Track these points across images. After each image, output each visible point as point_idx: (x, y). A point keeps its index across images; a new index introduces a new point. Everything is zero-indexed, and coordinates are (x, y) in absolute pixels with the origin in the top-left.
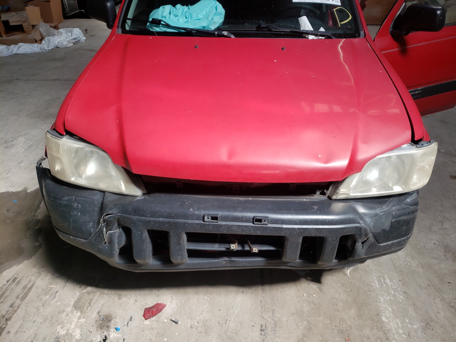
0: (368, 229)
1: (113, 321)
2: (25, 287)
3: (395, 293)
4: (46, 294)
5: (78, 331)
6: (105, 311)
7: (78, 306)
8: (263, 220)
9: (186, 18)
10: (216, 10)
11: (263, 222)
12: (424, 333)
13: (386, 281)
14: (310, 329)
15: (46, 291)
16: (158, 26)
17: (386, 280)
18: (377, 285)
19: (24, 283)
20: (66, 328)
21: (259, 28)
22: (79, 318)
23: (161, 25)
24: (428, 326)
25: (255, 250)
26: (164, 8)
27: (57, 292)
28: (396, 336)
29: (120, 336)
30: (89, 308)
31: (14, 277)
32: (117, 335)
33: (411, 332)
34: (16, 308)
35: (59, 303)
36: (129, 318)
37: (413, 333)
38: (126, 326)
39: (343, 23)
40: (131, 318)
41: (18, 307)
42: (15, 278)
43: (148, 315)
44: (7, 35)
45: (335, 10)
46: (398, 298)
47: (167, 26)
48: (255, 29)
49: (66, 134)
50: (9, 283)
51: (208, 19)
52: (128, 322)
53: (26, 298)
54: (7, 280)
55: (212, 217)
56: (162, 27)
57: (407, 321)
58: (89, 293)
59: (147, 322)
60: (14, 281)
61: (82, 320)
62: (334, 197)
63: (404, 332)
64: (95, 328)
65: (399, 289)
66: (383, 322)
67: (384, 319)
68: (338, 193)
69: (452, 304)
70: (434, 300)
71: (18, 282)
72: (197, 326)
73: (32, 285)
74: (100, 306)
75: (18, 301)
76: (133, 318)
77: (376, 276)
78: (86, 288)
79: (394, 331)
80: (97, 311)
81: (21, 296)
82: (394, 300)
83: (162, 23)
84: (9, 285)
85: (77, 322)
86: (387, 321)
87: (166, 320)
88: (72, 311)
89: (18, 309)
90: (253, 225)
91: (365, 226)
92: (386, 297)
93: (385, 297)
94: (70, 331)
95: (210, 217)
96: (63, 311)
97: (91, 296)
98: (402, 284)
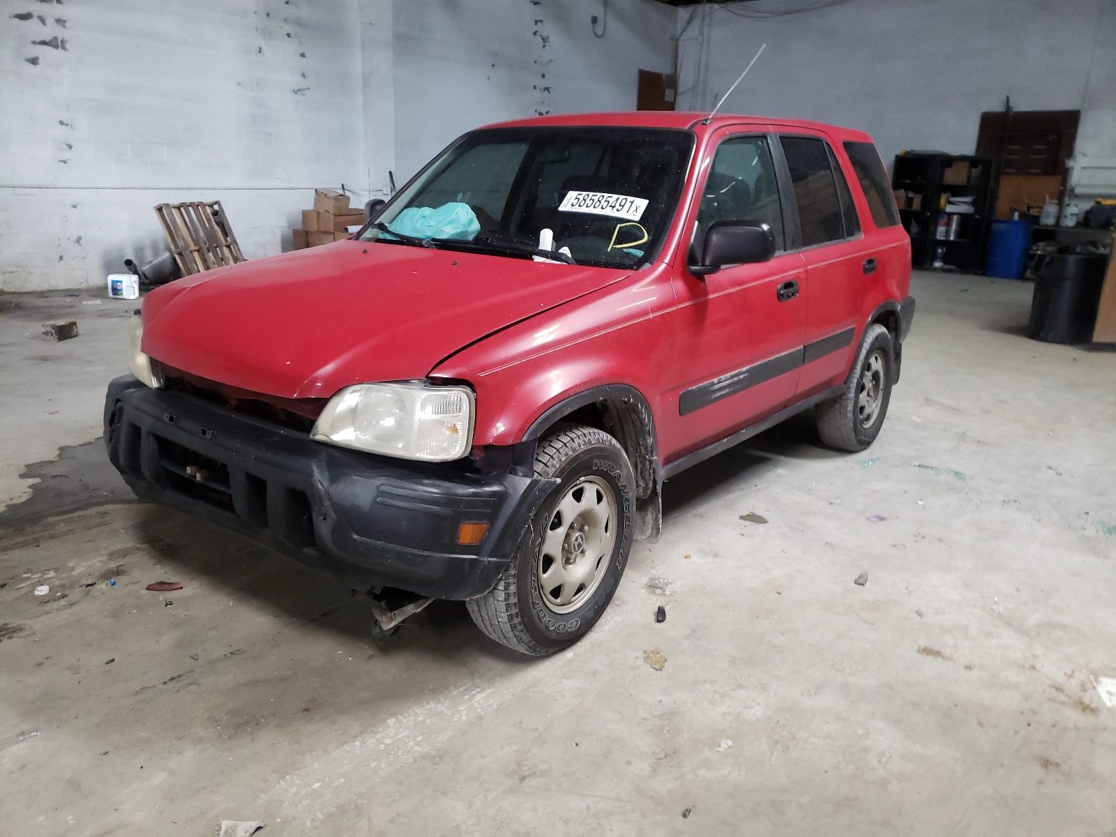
1: (119, 577)
2: (100, 522)
3: (463, 710)
4: (107, 534)
8: (207, 433)
11: (207, 436)
15: (111, 532)
19: (107, 519)
29: (106, 590)
32: (104, 588)
38: (123, 585)
39: (619, 246)
42: (107, 513)
43: (154, 587)
45: (619, 226)
52: (128, 584)
53: (89, 530)
58: (137, 548)
59: (145, 592)
60: (103, 514)
62: (311, 436)
66: (384, 722)
68: (316, 430)
73: (109, 524)
75: (81, 529)
77: (474, 684)
79: (379, 736)
80: (121, 564)
81: (87, 527)
87: (161, 599)
88: (102, 555)
94: (77, 566)
95: (169, 416)
97: (135, 551)
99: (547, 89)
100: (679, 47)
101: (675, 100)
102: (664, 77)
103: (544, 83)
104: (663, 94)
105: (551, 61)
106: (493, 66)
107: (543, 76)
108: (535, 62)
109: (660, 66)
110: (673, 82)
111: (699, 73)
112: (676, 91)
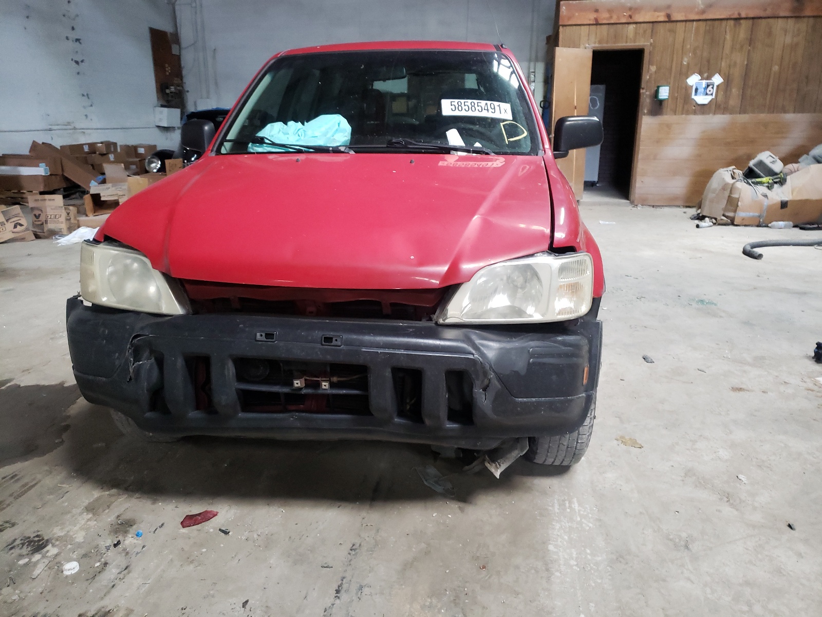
0: (487, 364)
1: (134, 527)
2: (24, 486)
3: (581, 520)
4: (51, 493)
5: (82, 533)
6: (128, 516)
7: (91, 509)
8: (334, 339)
9: (299, 135)
10: (339, 126)
11: (334, 343)
12: (611, 567)
13: (573, 506)
14: (427, 553)
15: (52, 491)
16: (261, 145)
17: (574, 504)
18: (556, 508)
19: (25, 480)
20: (67, 529)
21: (390, 143)
22: (89, 520)
23: (265, 145)
24: (621, 559)
25: (325, 386)
26: (273, 126)
27: (67, 492)
28: (563, 568)
29: (140, 542)
30: (107, 511)
31: (13, 474)
32: (136, 541)
33: (589, 565)
34: (5, 506)
35: (66, 504)
36: (160, 524)
37: (592, 565)
38: (152, 533)
39: (511, 140)
40: (162, 525)
41: (9, 505)
42: (16, 475)
43: (188, 523)
44: (94, 214)
45: (502, 124)
46: (584, 525)
47: (273, 144)
48: (386, 146)
49: (104, 241)
50: (4, 480)
51: (326, 136)
52: (156, 530)
53: (22, 497)
54: (3, 476)
55: (266, 334)
56: (266, 146)
57: (588, 551)
58: (111, 496)
59: (185, 530)
60: (12, 478)
61: (92, 523)
62: (441, 321)
63: (577, 564)
64: (107, 532)
65: (590, 515)
66: (549, 551)
67: (551, 547)
68: (446, 315)
69: (671, 537)
70: (643, 529)
71: (18, 480)
72: (256, 539)
73: (36, 484)
74: (123, 510)
75: (11, 499)
76: (165, 525)
77: (559, 500)
78: (109, 490)
79: (562, 562)
80: (116, 515)
81: (15, 494)
82: (577, 528)
83: (267, 141)
84: (5, 481)
85: (84, 525)
86: (555, 550)
87: (212, 530)
88: (81, 514)
89: (7, 507)
90: (321, 347)
91: (480, 358)
92: (565, 523)
93: (563, 523)
94: (71, 533)
95: (264, 334)
96: (69, 512)
97: (113, 499)
98: (598, 511)
99: (78, 40)
100: (176, 12)
101: (180, 53)
102: (169, 35)
103: (73, 35)
104: (170, 48)
105: (77, 16)
106: (28, 17)
107: (73, 29)
108: (64, 16)
109: (164, 25)
110: (176, 38)
111: (197, 32)
112: (180, 46)
